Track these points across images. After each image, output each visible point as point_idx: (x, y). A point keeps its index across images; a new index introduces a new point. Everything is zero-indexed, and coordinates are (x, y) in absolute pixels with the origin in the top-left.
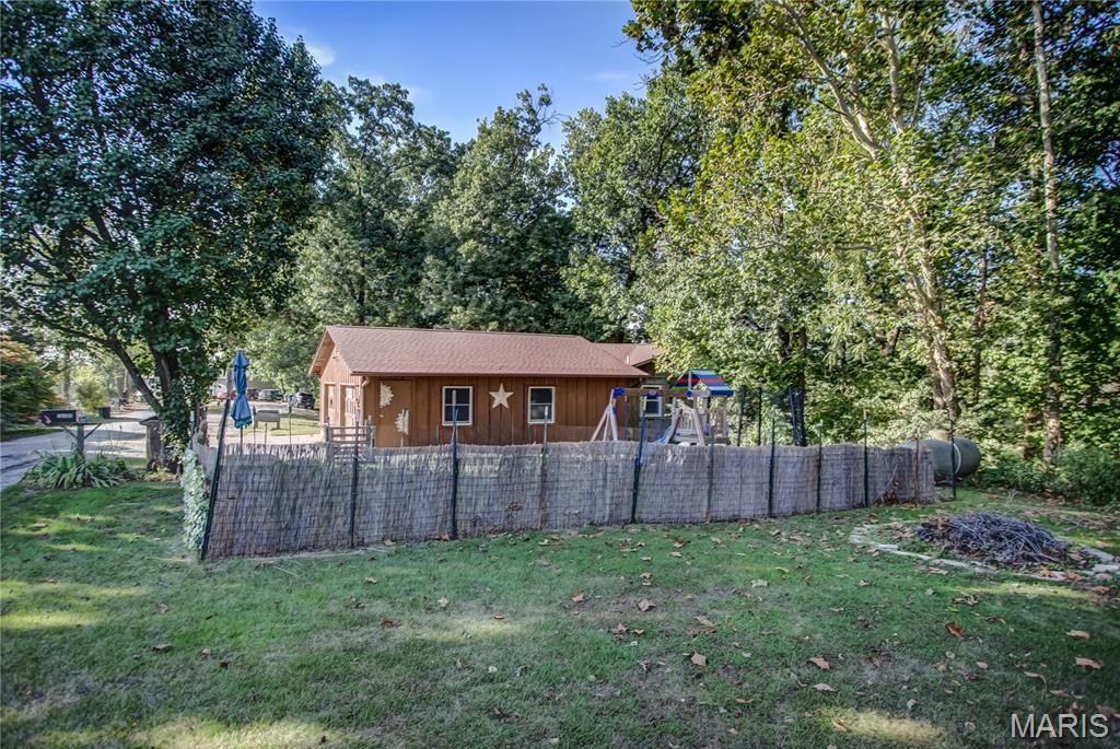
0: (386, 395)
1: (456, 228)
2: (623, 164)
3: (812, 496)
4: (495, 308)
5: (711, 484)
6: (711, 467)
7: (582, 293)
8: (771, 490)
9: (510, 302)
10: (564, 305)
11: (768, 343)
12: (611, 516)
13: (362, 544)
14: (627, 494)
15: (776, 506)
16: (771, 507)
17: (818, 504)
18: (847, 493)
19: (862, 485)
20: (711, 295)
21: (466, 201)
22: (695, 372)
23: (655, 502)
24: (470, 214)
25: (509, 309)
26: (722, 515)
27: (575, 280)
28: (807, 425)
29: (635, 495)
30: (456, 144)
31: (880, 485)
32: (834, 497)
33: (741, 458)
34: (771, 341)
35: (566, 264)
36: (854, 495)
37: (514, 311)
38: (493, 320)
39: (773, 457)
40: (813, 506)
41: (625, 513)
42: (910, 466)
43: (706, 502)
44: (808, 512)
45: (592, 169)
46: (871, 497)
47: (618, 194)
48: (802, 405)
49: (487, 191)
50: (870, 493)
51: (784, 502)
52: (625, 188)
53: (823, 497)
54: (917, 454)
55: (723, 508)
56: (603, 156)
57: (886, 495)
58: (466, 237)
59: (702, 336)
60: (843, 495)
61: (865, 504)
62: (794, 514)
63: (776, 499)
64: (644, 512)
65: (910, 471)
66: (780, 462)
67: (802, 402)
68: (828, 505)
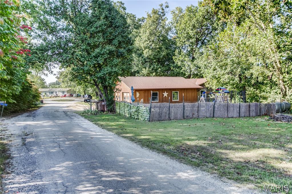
0: (138, 94)
1: (142, 45)
2: (191, 26)
3: (248, 113)
4: (154, 69)
5: (228, 111)
6: (227, 107)
7: (179, 64)
8: (239, 112)
9: (158, 67)
10: (174, 67)
11: (236, 79)
12: (210, 116)
13: (170, 120)
14: (212, 112)
15: (240, 115)
16: (239, 115)
17: (249, 115)
18: (256, 113)
19: (259, 111)
20: (221, 67)
21: (144, 37)
22: (221, 88)
23: (217, 114)
24: (146, 41)
25: (158, 69)
26: (230, 117)
27: (178, 60)
28: (246, 100)
29: (214, 112)
30: (138, 18)
31: (263, 111)
32: (253, 113)
33: (233, 106)
34: (237, 79)
35: (174, 55)
36: (257, 114)
37: (160, 69)
38: (154, 72)
39: (240, 105)
40: (248, 115)
41: (212, 116)
42: (270, 107)
43: (227, 114)
44: (247, 117)
45: (182, 27)
46: (261, 114)
47: (190, 35)
48: (245, 95)
49: (151, 34)
50: (261, 113)
51: (242, 114)
52: (191, 33)
53: (250, 114)
54: (272, 105)
55: (230, 115)
56: (185, 24)
57: (265, 114)
58: (146, 48)
59: (219, 77)
60: (255, 113)
61: (260, 116)
62: (244, 117)
63: (241, 114)
64: (215, 115)
65: (270, 109)
66: (241, 107)
67: (245, 94)
68: (251, 115)
